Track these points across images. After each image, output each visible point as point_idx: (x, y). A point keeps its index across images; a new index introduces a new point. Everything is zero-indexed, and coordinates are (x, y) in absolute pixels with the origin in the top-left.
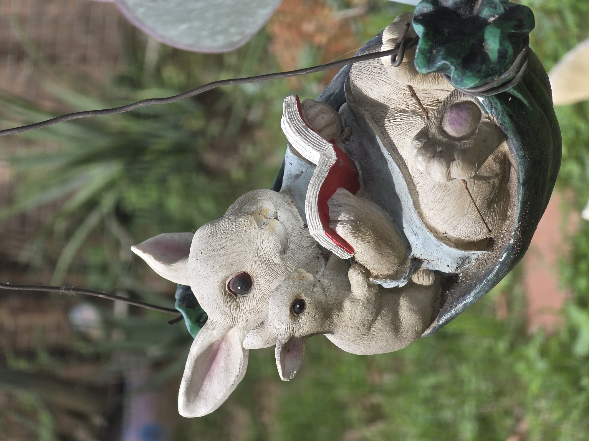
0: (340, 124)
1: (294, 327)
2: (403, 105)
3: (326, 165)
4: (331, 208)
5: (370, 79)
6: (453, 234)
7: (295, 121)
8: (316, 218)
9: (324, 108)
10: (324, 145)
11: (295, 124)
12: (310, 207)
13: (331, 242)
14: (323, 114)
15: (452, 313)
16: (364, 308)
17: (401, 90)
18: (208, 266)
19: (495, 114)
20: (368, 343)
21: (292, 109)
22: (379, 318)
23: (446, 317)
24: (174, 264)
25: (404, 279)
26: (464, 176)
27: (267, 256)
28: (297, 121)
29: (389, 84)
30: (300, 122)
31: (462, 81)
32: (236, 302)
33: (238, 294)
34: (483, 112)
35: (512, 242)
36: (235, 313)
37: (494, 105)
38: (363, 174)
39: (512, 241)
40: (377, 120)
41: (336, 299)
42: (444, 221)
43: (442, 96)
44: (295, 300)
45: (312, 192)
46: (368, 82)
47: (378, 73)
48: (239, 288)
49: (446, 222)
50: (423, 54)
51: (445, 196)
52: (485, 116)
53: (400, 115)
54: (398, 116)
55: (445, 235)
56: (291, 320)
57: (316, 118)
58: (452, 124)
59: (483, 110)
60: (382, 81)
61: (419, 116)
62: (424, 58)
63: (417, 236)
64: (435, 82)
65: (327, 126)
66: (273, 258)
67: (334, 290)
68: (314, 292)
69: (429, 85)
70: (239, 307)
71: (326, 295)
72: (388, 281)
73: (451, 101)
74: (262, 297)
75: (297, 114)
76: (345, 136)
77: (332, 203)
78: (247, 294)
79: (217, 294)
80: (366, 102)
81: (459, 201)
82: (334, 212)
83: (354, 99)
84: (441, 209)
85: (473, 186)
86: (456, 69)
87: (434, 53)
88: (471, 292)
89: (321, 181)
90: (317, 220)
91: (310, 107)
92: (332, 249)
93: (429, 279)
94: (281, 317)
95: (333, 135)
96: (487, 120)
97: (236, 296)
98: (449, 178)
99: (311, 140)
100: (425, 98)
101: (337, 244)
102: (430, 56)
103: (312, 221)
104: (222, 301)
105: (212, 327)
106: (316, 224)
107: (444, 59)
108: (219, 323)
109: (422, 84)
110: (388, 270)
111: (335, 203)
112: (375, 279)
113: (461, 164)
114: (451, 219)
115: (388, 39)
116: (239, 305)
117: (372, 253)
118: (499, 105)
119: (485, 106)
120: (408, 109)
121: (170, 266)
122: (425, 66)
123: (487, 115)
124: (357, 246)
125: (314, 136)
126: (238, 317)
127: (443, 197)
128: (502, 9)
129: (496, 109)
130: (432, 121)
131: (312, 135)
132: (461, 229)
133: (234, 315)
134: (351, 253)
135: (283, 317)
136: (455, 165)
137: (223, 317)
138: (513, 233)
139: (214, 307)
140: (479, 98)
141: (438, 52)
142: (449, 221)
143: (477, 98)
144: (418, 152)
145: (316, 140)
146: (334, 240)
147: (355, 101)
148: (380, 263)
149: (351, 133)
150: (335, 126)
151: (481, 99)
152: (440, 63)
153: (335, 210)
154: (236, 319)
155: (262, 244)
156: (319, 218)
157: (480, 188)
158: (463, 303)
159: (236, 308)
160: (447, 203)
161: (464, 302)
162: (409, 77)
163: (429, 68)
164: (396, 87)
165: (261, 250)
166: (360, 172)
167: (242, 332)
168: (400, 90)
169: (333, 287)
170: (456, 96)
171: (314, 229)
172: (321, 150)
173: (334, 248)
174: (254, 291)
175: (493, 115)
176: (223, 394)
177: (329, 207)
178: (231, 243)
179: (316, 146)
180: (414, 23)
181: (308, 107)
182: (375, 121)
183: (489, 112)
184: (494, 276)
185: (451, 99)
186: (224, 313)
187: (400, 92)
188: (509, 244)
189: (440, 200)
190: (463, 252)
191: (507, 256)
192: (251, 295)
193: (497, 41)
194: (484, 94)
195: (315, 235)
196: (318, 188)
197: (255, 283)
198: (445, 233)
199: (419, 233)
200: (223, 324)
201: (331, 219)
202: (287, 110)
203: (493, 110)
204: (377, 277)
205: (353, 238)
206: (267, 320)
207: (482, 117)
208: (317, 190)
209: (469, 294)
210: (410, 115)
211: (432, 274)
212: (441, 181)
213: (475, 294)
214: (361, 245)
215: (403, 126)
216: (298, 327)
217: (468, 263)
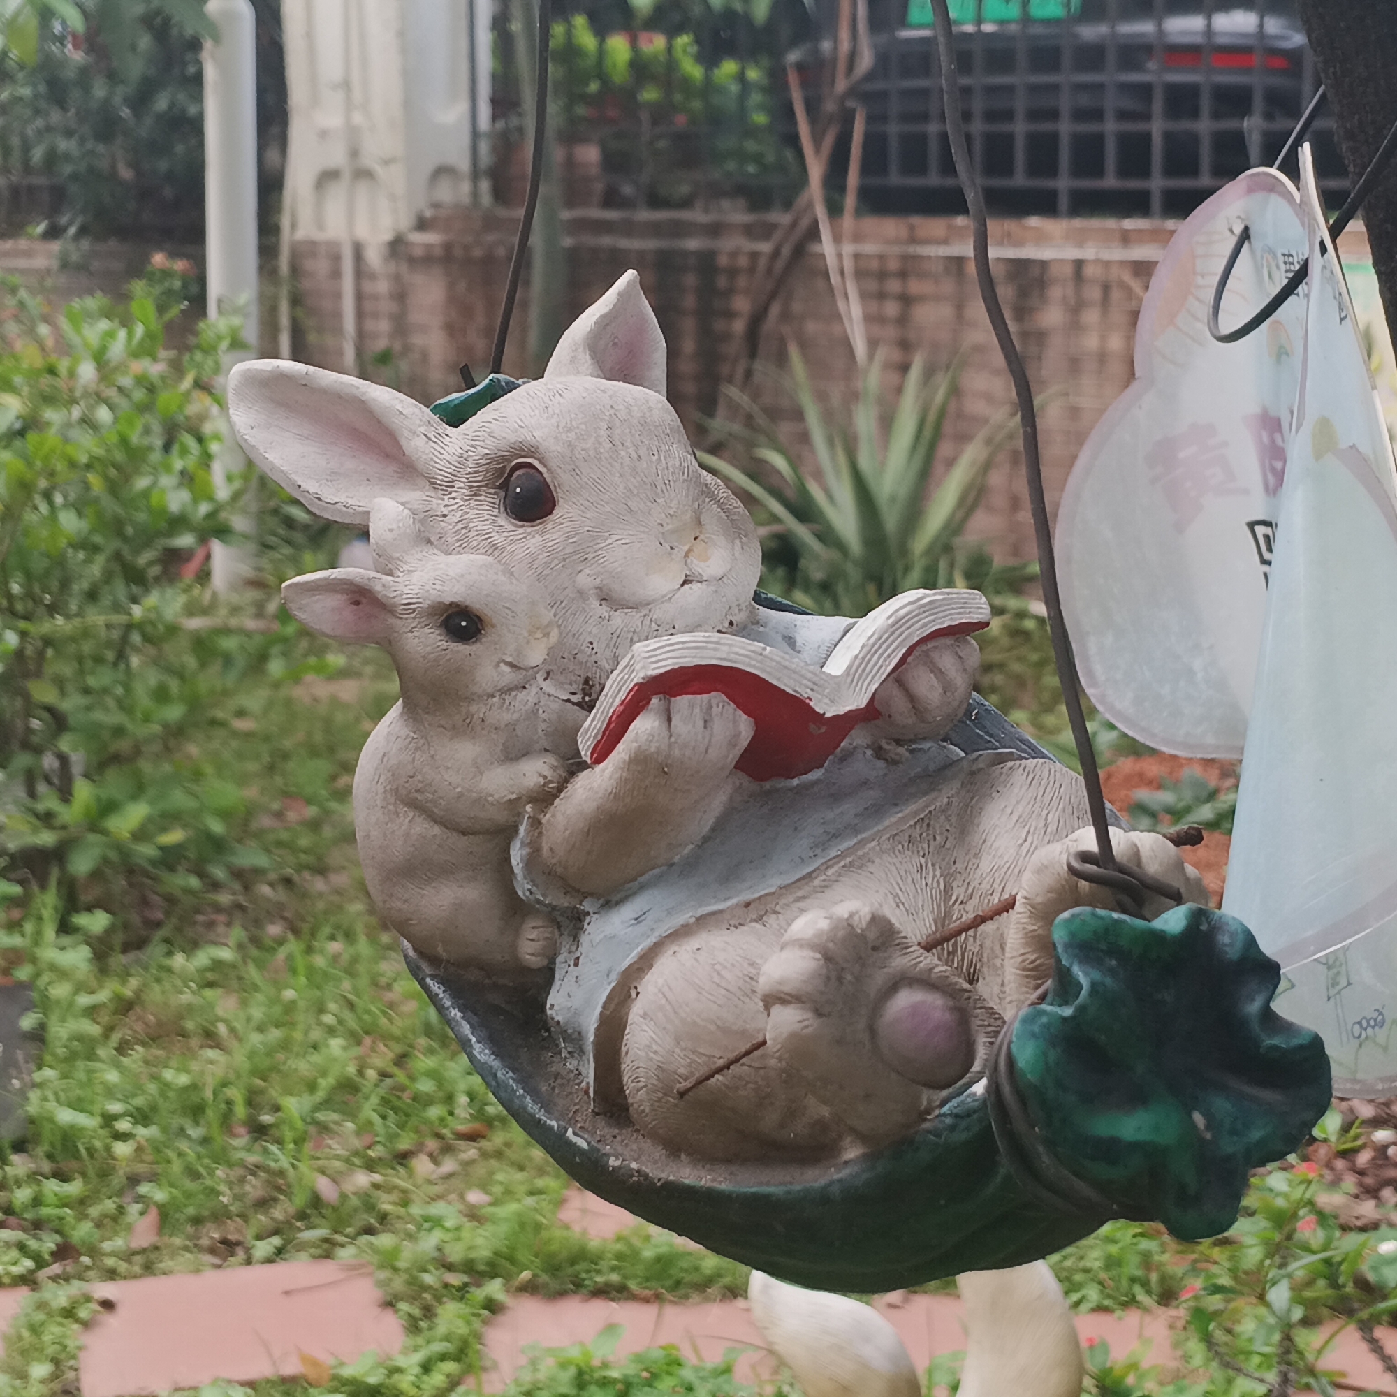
0: (915, 735)
1: (413, 615)
2: (963, 889)
3: (812, 690)
4: (702, 701)
5: (1030, 806)
6: (635, 1013)
7: (927, 617)
8: (675, 661)
9: (956, 694)
10: (862, 686)
11: (915, 616)
12: (704, 645)
13: (617, 702)
14: (940, 691)
15: (451, 1009)
16: (458, 790)
17: (1003, 884)
18: (573, 416)
19: (941, 1126)
20: (378, 802)
21: (953, 609)
22: (437, 830)
23: (441, 995)
24: (588, 357)
25: (529, 890)
26: (774, 1040)
27: (592, 556)
28: (927, 620)
29: (1017, 854)
30: (921, 628)
31: (1033, 1035)
32: (486, 486)
33: (507, 491)
34: (945, 1093)
35: (613, 1162)
36: (462, 485)
37: (963, 1124)
38: (791, 789)
39: (617, 1163)
40: (925, 825)
41: (483, 720)
42: (665, 989)
43: (987, 989)
44: (478, 617)
45: (742, 652)
46: (1024, 803)
47: (1046, 826)
48: (518, 490)
49: (663, 993)
50: (1107, 930)
51: (727, 990)
52: (935, 1098)
53: (938, 882)
54: (934, 876)
55: (633, 993)
56: (430, 606)
57: (932, 672)
58: (915, 1010)
59: (950, 1093)
60: (1024, 835)
61: (934, 929)
62: (1095, 932)
63: (633, 922)
64: (1024, 969)
65: (912, 698)
66: (587, 571)
67: (507, 717)
68: (497, 665)
69: (1015, 954)
70: (475, 495)
71: (493, 696)
72: (527, 850)
73: (975, 1008)
74: (495, 547)
75: (943, 622)
76: (886, 746)
77: (714, 702)
78: (506, 510)
79: (504, 438)
80: (972, 799)
81: (713, 1028)
82: (691, 707)
83: (980, 770)
84: (696, 980)
85: (753, 1064)
86: (1064, 1019)
87: (1107, 959)
88: (497, 1056)
89: (769, 673)
90: (670, 661)
91: (960, 657)
92: (600, 706)
93: (533, 955)
94: (437, 582)
95: (890, 716)
96: (925, 1102)
97: (500, 487)
98: (772, 1000)
99: (875, 652)
100: (981, 946)
101: (611, 717)
102: (1102, 951)
103: (667, 649)
104: (488, 452)
105: (431, 435)
106: (660, 658)
107: (1094, 986)
108: (442, 451)
109: (1020, 936)
110: (551, 849)
111: (715, 710)
112: (529, 817)
113: (805, 1031)
114: (668, 1007)
115: (1139, 845)
116: (481, 495)
117: (590, 807)
118: (964, 1136)
119: (962, 1098)
120: (952, 902)
121: (584, 348)
122: (1073, 935)
123: (938, 1103)
124: (606, 769)
125: (885, 661)
126: (454, 495)
127: (723, 984)
128: (1229, 1150)
129: (952, 1128)
130: (921, 959)
131: (889, 656)
132: (645, 1031)
133: (457, 484)
134: (592, 754)
135: (437, 587)
136: (805, 1017)
137: (453, 460)
138: (634, 1165)
139: (477, 434)
140: (984, 1082)
141: (1112, 972)
142: (663, 1001)
143: (982, 1078)
144: (840, 920)
145: (875, 665)
146: (622, 708)
147: (973, 773)
148: (566, 829)
149: (893, 762)
150: (910, 721)
151: (979, 1088)
152: (1082, 976)
153: (697, 710)
154: (450, 489)
155: (623, 541)
156: (676, 667)
157: (748, 1082)
158: (471, 1036)
159: (471, 487)
160: (710, 997)
161: (474, 1039)
162: (1039, 900)
163: (1067, 946)
164: (1010, 871)
165: (609, 541)
166: (795, 782)
167: (420, 506)
168: (1001, 881)
169: (515, 716)
170: (986, 1023)
171: (647, 655)
172: (850, 679)
173: (603, 712)
174: (511, 527)
175: (936, 1121)
176: (278, 465)
177: (705, 696)
178: (626, 468)
179: (861, 664)
180: (1190, 909)
181: (960, 654)
182: (923, 819)
183: (945, 1109)
184: (533, 1116)
185: (981, 1008)
186: (463, 458)
187: (998, 881)
188: (608, 1155)
189: (716, 979)
190: (591, 1039)
191: (579, 1149)
192: (503, 520)
193: (1143, 1136)
194: (993, 1097)
195: (633, 656)
196: (754, 667)
197: (529, 530)
198: (638, 994)
199: (642, 928)
200: (438, 461)
201: (673, 699)
202: (952, 599)
203: (948, 1121)
204: (536, 823)
205: (627, 758)
206: (436, 551)
207: (931, 1091)
208: (749, 665)
209: (493, 1053)
210: (939, 906)
211: (545, 962)
212: (762, 980)
213: (491, 1067)
214: (611, 778)
215: (911, 889)
216: (413, 625)
217: (569, 1049)
